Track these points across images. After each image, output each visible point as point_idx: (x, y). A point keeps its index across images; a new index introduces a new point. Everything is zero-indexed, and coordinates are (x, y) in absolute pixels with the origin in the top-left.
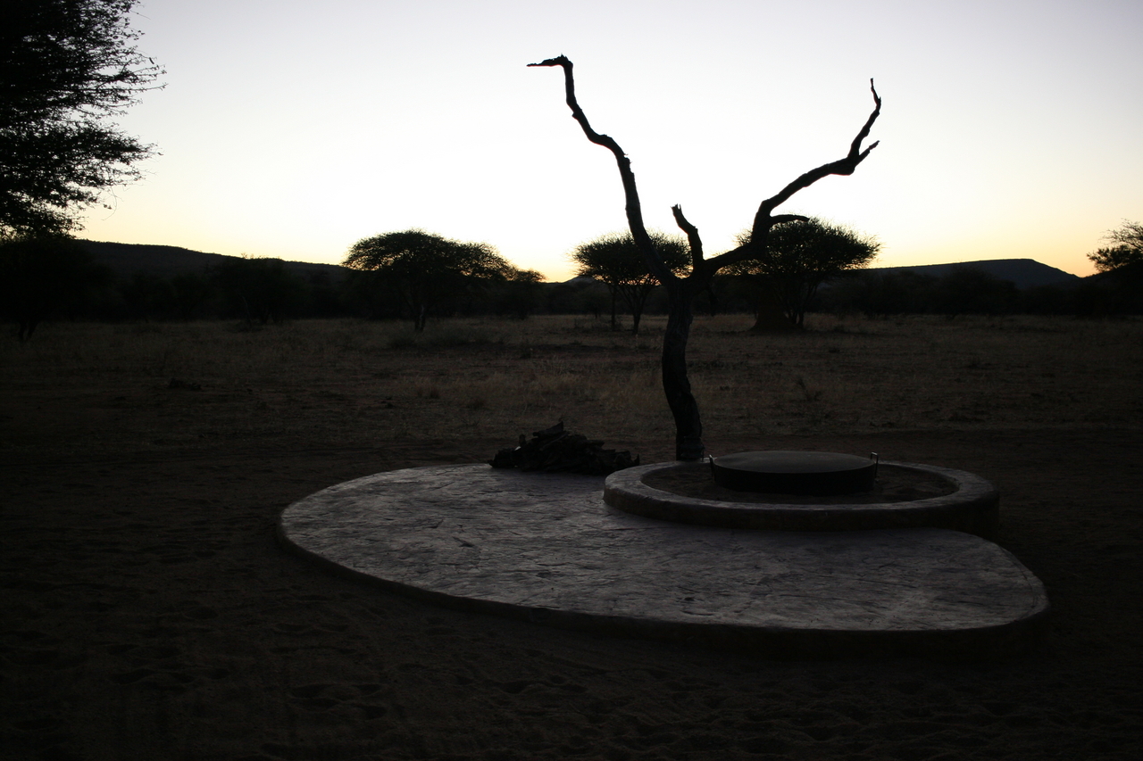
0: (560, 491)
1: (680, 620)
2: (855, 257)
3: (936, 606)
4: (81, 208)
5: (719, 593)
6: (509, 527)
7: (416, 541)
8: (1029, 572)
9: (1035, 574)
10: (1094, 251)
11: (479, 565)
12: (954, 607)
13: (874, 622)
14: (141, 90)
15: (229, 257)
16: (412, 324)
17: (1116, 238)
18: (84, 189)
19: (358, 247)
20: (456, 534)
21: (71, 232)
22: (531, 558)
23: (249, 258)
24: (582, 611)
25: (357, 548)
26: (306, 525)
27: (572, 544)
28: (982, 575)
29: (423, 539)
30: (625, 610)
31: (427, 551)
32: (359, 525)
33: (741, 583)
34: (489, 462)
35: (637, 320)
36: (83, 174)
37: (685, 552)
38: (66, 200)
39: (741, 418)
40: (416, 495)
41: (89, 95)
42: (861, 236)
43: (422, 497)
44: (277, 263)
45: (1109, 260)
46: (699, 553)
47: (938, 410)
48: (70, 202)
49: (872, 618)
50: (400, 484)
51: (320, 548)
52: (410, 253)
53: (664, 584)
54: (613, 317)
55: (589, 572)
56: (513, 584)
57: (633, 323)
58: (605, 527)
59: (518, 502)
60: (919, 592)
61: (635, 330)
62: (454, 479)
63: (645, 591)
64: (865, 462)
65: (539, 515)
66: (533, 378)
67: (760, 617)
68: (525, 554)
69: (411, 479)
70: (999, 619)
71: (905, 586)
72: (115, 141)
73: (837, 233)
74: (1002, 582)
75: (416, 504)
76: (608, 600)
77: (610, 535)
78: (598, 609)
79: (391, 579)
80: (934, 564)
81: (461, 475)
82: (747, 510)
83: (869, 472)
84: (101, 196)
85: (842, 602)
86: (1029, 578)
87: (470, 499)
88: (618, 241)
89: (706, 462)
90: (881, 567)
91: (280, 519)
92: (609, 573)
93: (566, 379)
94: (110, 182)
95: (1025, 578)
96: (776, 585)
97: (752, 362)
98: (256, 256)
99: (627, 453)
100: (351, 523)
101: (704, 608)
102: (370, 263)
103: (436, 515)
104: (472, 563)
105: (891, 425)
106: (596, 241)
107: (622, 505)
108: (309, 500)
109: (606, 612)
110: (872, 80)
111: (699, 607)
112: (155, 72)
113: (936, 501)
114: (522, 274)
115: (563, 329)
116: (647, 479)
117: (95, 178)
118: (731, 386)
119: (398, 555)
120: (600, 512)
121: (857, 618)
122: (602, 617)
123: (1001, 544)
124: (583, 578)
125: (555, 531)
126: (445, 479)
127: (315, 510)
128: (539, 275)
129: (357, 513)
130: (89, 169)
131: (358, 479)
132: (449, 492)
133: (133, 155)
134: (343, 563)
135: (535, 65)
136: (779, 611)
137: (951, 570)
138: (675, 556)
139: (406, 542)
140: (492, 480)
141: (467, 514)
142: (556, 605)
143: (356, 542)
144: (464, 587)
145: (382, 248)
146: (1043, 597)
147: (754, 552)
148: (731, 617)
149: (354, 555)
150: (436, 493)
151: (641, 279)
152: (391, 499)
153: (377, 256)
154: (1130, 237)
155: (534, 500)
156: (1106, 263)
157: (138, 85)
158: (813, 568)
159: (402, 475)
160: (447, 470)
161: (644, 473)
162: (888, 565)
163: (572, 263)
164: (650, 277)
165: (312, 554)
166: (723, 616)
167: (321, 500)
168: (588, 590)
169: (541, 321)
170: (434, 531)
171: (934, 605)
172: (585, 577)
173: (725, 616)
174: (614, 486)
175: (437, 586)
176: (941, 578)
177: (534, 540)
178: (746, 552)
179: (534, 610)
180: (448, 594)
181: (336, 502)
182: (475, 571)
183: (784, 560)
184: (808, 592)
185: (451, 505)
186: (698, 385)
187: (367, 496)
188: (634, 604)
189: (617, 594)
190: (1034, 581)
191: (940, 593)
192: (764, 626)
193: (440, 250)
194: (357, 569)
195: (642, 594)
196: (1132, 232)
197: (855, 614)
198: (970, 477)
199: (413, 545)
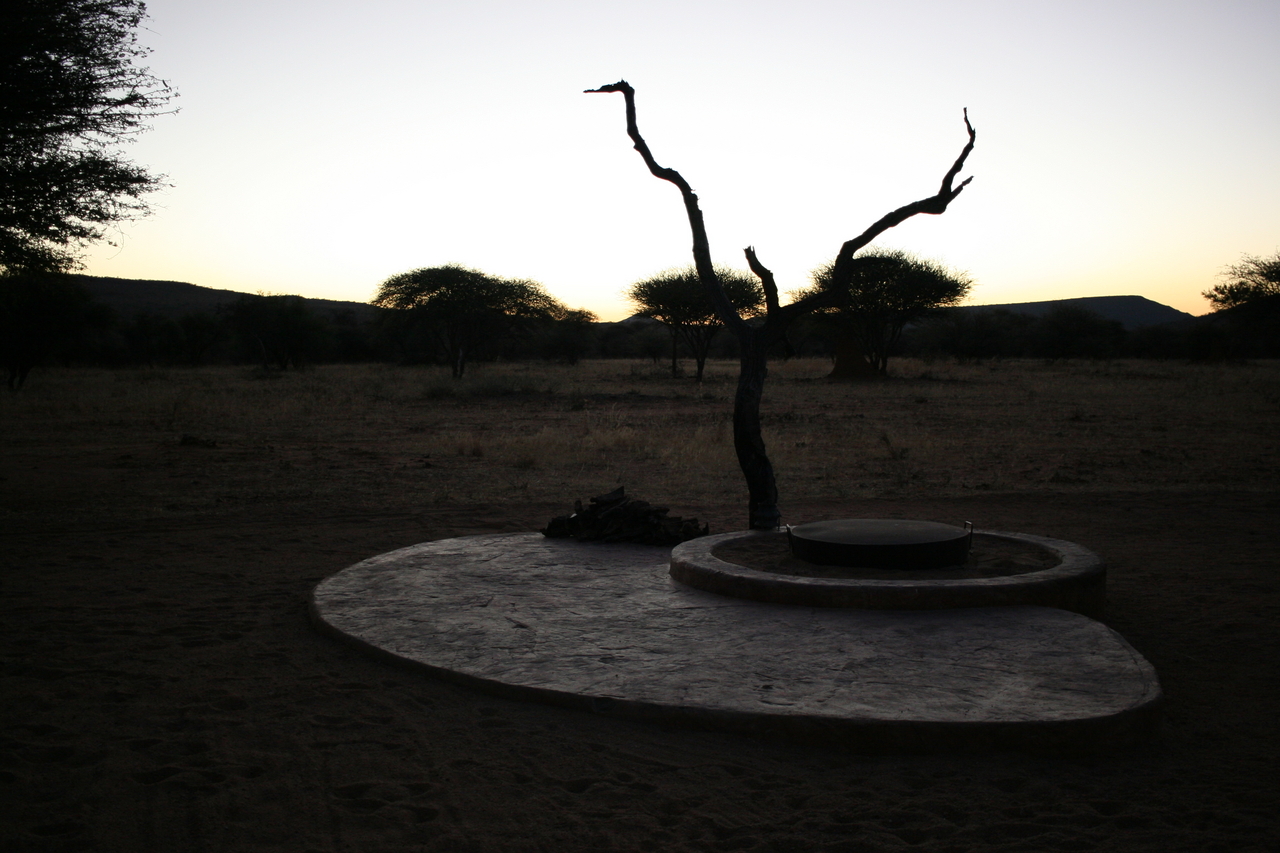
0: (621, 564)
1: (758, 710)
2: (943, 296)
3: (1038, 694)
4: (83, 245)
5: (799, 680)
6: (566, 605)
7: (465, 621)
8: (1139, 656)
9: (1146, 658)
10: (1210, 288)
11: (535, 648)
12: (1057, 695)
13: (971, 712)
14: (152, 115)
15: (243, 294)
16: (448, 370)
17: (1234, 274)
18: (87, 224)
19: (389, 284)
20: (508, 614)
21: (71, 272)
22: (592, 641)
23: (265, 295)
24: (651, 701)
25: (401, 629)
26: (341, 603)
27: (636, 625)
28: (1089, 659)
29: (472, 619)
30: (697, 699)
31: (477, 633)
32: (401, 603)
33: (823, 669)
34: (542, 531)
35: (701, 366)
36: (86, 208)
37: (762, 634)
38: (66, 236)
39: (819, 478)
40: (462, 569)
41: (94, 121)
42: (951, 272)
43: (469, 571)
44: (297, 301)
45: (1227, 298)
46: (777, 635)
47: (1038, 470)
48: (71, 239)
49: (968, 708)
50: (443, 556)
51: (359, 630)
52: (448, 290)
53: (740, 670)
54: (674, 363)
55: (656, 657)
56: (573, 671)
57: (696, 368)
58: (672, 605)
59: (575, 577)
60: (1019, 679)
61: (699, 377)
62: (504, 550)
63: (718, 678)
64: (959, 531)
65: (599, 592)
66: (587, 432)
67: (847, 707)
68: (585, 636)
69: (455, 550)
70: (1107, 709)
71: (1004, 671)
72: (122, 171)
73: (924, 269)
74: (1110, 667)
75: (462, 579)
76: (678, 688)
77: (678, 614)
78: (667, 698)
79: (438, 665)
80: (1035, 647)
81: (511, 546)
82: (828, 587)
83: (963, 543)
84: (106, 233)
85: (935, 690)
86: (1139, 663)
87: (521, 574)
88: (680, 278)
89: (783, 531)
90: (977, 650)
91: (312, 597)
92: (678, 657)
93: (625, 433)
94: (115, 217)
95: (1136, 663)
96: (862, 671)
97: (830, 414)
98: (273, 294)
99: (695, 521)
100: (392, 602)
101: (784, 697)
102: (402, 302)
103: (485, 591)
104: (527, 646)
105: (986, 487)
106: (655, 277)
107: (690, 580)
108: (344, 575)
109: (676, 702)
110: (965, 109)
111: (778, 696)
112: (167, 95)
113: (1037, 576)
114: (573, 314)
115: (618, 375)
116: (717, 551)
117: (99, 212)
118: (806, 442)
119: (445, 637)
120: (667, 588)
121: (952, 708)
122: (673, 708)
123: (1109, 623)
124: (650, 664)
125: (617, 610)
126: (493, 550)
127: (351, 586)
128: (591, 314)
129: (398, 589)
130: (93, 202)
131: (397, 551)
132: (499, 566)
133: (141, 186)
134: (384, 647)
135: (592, 91)
136: (866, 700)
137: (1053, 654)
138: (750, 638)
139: (454, 623)
140: (545, 552)
141: (520, 591)
142: (621, 694)
143: (398, 623)
144: (519, 674)
145: (416, 286)
146: (1155, 683)
147: (838, 633)
148: (814, 707)
149: (396, 637)
150: (484, 566)
151: (705, 320)
152: (435, 573)
153: (408, 294)
154: (1251, 273)
155: (594, 574)
156: (1223, 301)
157: (148, 110)
158: (902, 652)
159: (445, 546)
160: (495, 540)
161: (714, 544)
162: (985, 647)
163: (629, 302)
164: (716, 318)
165: (350, 637)
166: (804, 707)
167: (358, 575)
168: (656, 677)
169: (593, 366)
170: (483, 610)
171: (1036, 693)
172: (653, 662)
173: (808, 706)
174: (682, 559)
175: (490, 673)
176: (1043, 662)
177: (595, 620)
178: (829, 633)
179: (597, 699)
180: (502, 681)
181: (373, 577)
182: (531, 655)
183: (871, 642)
184: (897, 679)
185: (503, 580)
186: (773, 441)
187: (407, 570)
188: (706, 692)
189: (688, 681)
190: (1146, 667)
191: (1042, 679)
192: (850, 717)
193: (481, 288)
194: (400, 654)
195: (715, 681)
196: (1252, 267)
197: (949, 703)
198: (1074, 548)
199: (461, 626)
